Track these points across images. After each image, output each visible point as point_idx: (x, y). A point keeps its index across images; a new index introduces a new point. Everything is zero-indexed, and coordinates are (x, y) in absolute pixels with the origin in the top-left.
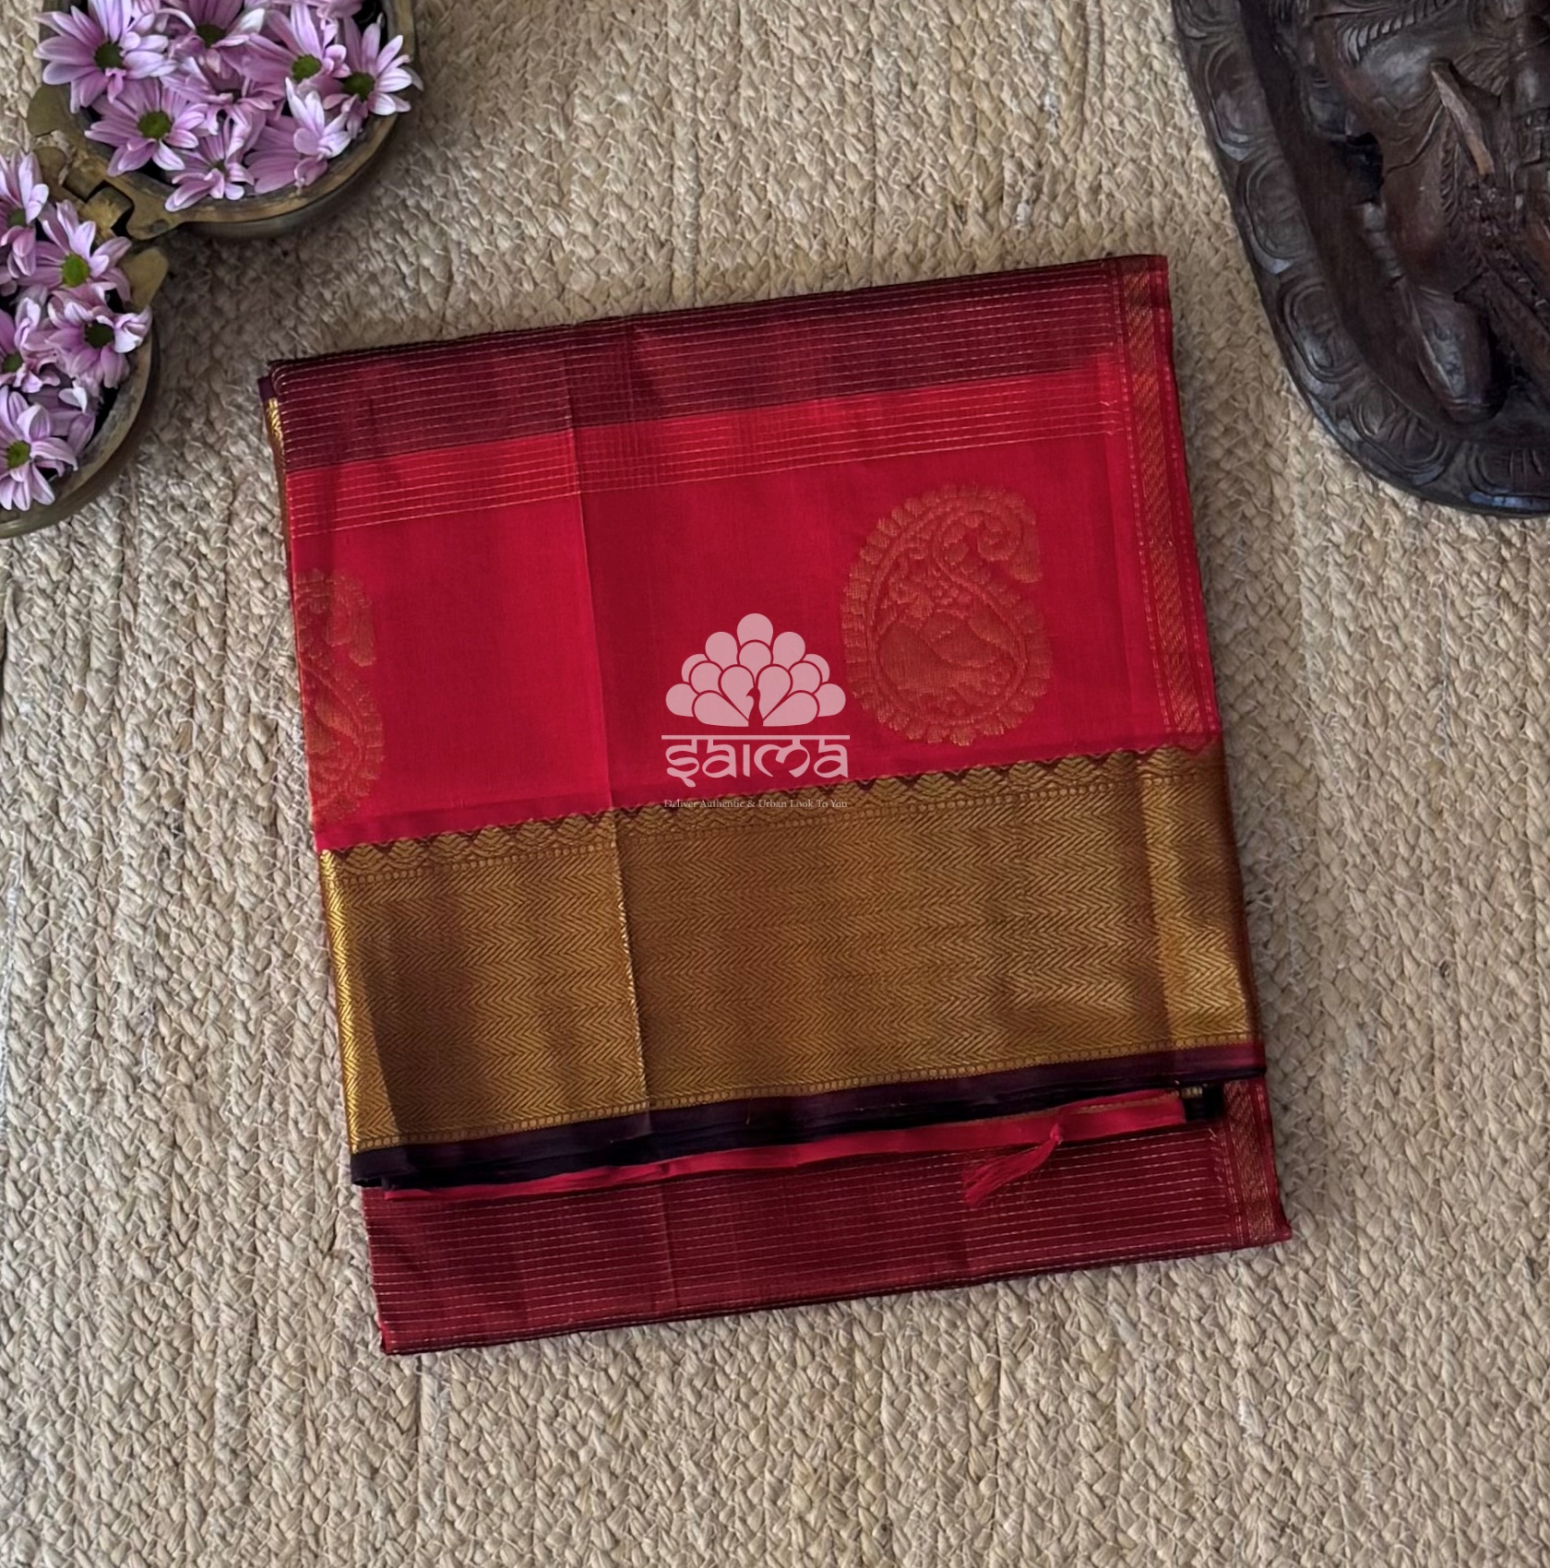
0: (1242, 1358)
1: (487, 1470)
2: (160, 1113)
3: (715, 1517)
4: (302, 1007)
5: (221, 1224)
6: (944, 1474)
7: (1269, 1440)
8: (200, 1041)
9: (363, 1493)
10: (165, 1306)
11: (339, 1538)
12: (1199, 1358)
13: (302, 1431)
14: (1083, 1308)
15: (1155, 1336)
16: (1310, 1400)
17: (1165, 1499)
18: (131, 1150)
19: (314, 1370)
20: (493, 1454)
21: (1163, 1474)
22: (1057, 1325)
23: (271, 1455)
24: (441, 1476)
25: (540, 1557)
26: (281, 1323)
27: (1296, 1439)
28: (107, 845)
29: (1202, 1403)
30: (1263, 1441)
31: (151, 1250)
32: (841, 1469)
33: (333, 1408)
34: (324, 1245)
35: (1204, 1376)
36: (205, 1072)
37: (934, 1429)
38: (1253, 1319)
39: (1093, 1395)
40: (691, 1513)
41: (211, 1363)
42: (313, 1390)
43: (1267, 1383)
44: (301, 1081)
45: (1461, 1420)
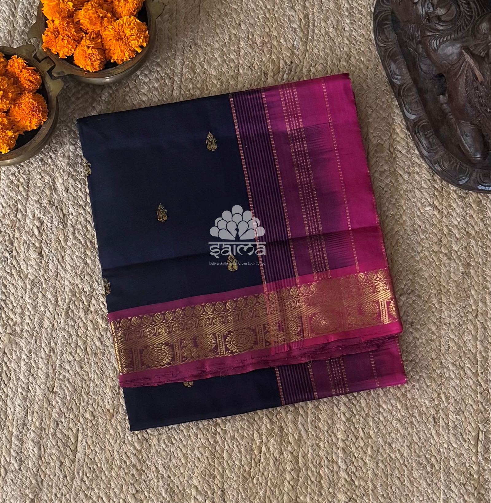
0: (340, 444)
1: (97, 465)
4: (48, 312)
5: (18, 379)
6: (243, 475)
7: (348, 471)
8: (15, 320)
9: (57, 470)
11: (48, 484)
12: (327, 443)
13: (40, 449)
14: (290, 425)
15: (313, 435)
16: (362, 459)
17: (313, 488)
19: (45, 429)
20: (100, 460)
21: (312, 479)
22: (281, 429)
23: (29, 455)
24: (83, 467)
26: (35, 413)
27: (357, 471)
29: (327, 458)
30: (346, 470)
32: (210, 471)
33: (50, 442)
34: (51, 390)
35: (328, 449)
36: (15, 330)
37: (240, 460)
38: (345, 432)
39: (292, 453)
40: (161, 483)
41: (12, 424)
42: (44, 436)
43: (348, 452)
44: (46, 336)
45: (410, 468)
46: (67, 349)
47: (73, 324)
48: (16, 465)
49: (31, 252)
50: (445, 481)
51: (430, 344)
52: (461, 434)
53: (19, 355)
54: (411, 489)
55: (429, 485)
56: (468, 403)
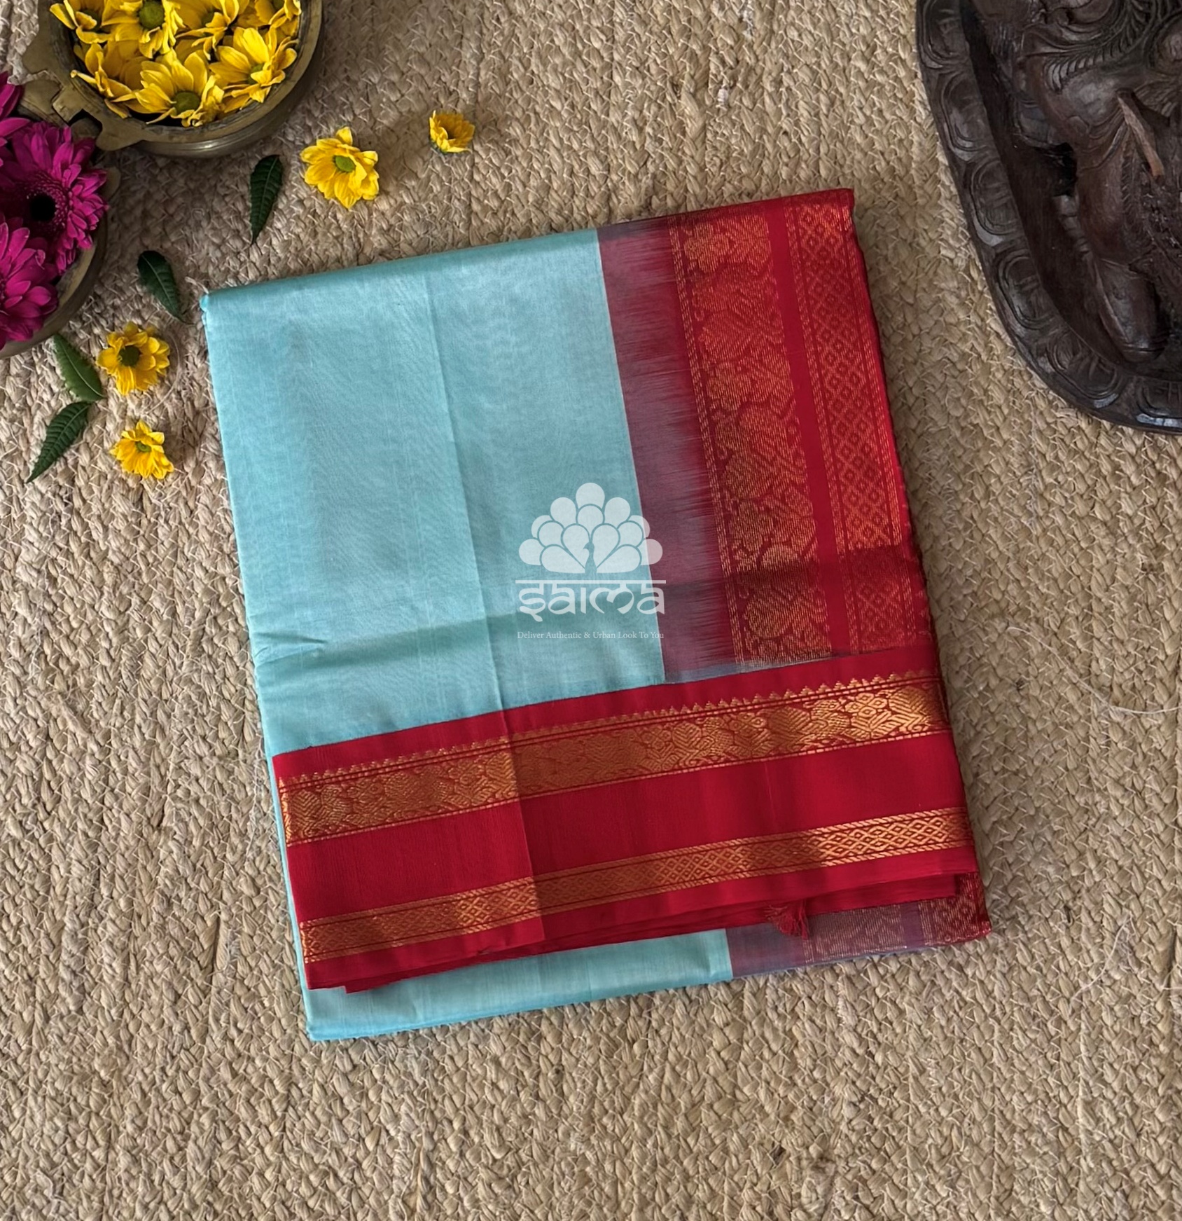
0: (843, 966)
1: (263, 1004)
2: (38, 711)
3: (429, 1054)
4: (152, 642)
5: (78, 800)
6: (607, 1035)
7: (860, 1030)
8: (73, 660)
9: (167, 1012)
10: (31, 858)
11: (146, 1046)
13: (126, 961)
16: (894, 1003)
17: (775, 1069)
18: (14, 739)
19: (140, 917)
20: (269, 992)
21: (774, 1047)
23: (101, 979)
24: (227, 1004)
25: (296, 1071)
26: (117, 879)
27: (880, 1030)
28: (15, 507)
29: (810, 998)
31: (24, 815)
32: (529, 1024)
33: (151, 948)
34: (155, 824)
35: (812, 977)
36: (75, 684)
40: (412, 1050)
41: (62, 904)
42: (137, 931)
43: (860, 988)
44: (146, 697)
45: (1006, 1027)
46: (194, 730)
47: (211, 670)
48: (69, 1000)
49: (117, 499)
50: (1090, 1058)
51: (1061, 735)
52: (1132, 948)
53: (80, 742)
54: (1008, 1076)
55: (1052, 1067)
56: (1151, 877)
